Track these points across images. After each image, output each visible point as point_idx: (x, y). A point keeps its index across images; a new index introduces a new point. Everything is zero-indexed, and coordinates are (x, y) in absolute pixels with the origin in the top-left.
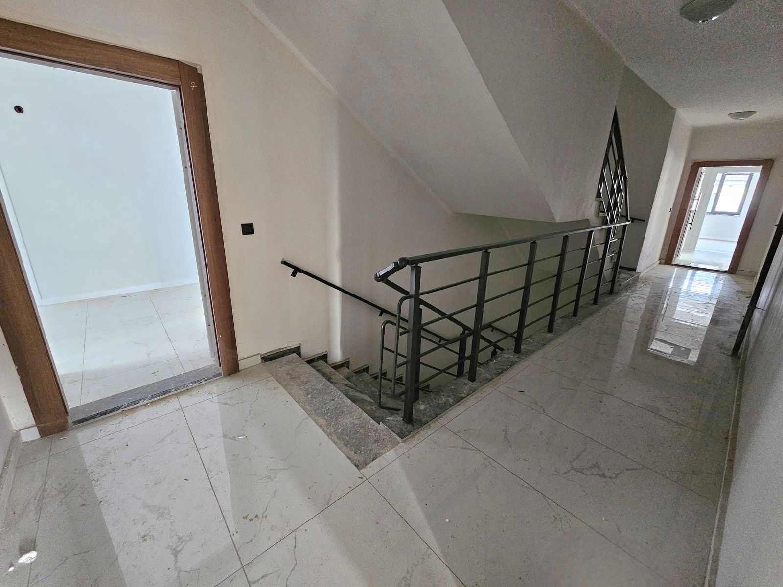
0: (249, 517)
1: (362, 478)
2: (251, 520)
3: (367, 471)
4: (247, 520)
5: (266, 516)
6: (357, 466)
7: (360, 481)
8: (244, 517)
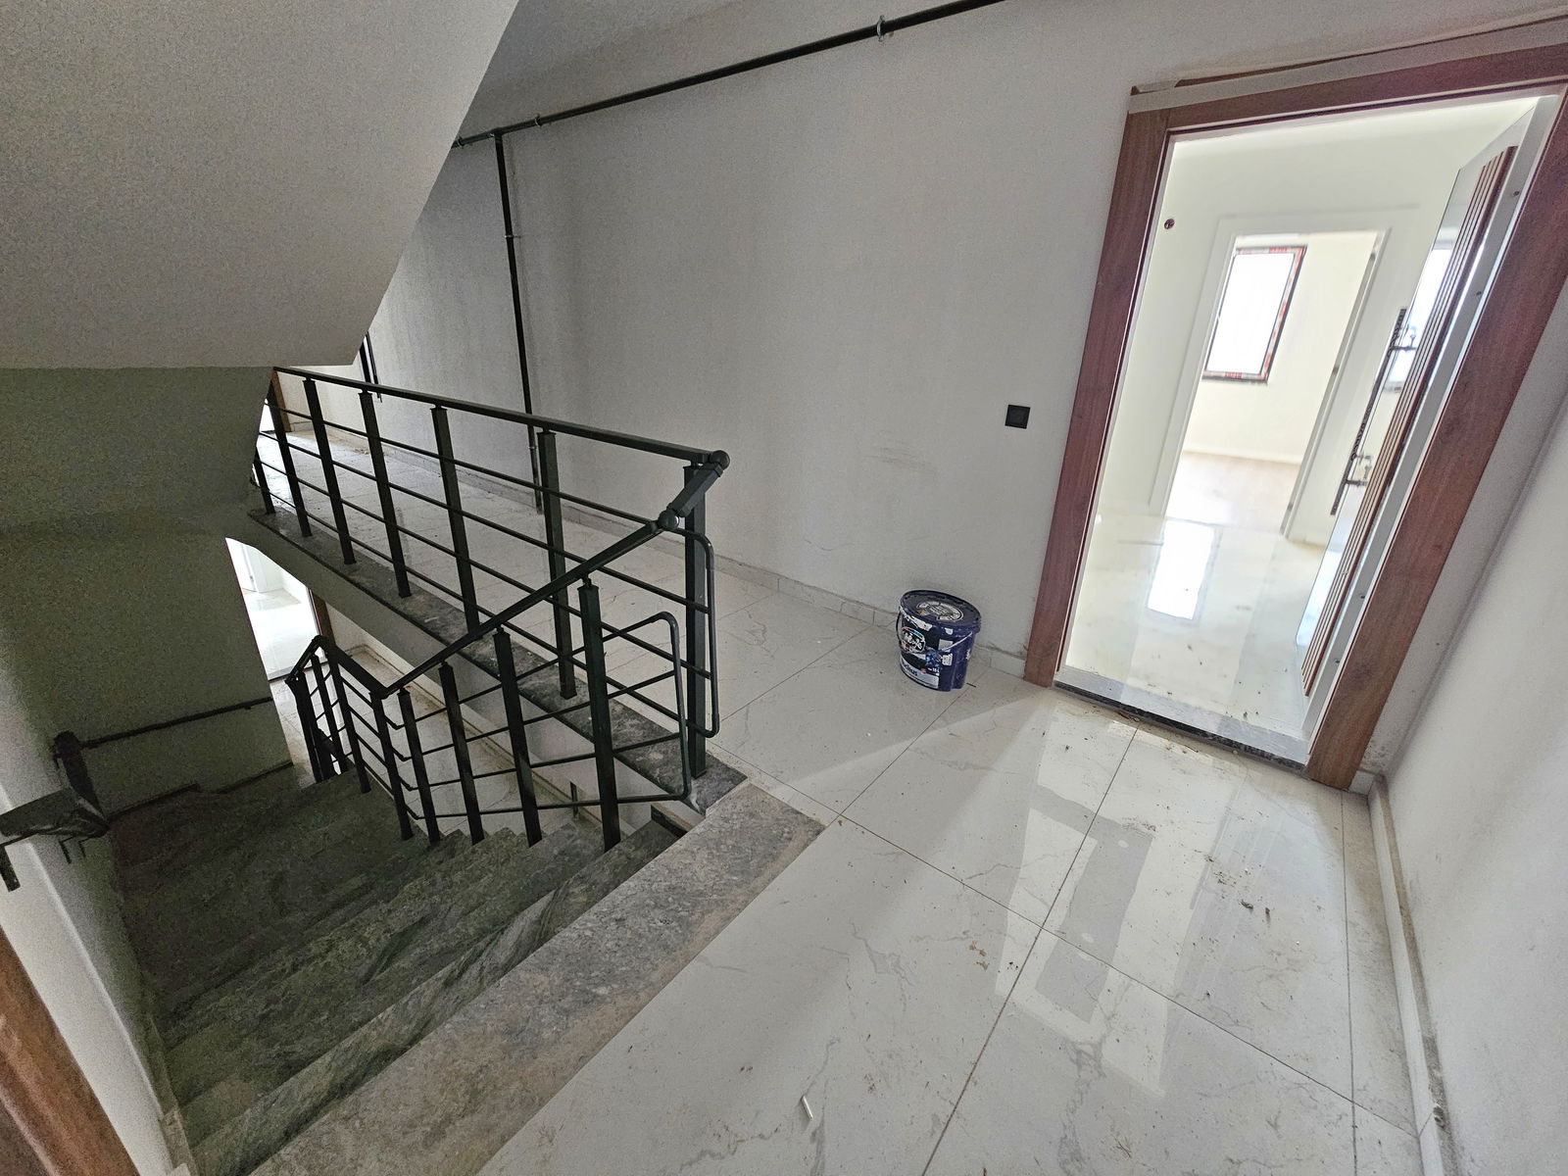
0: (980, 959)
1: (840, 822)
2: (982, 953)
3: (823, 817)
4: (987, 960)
5: (964, 933)
6: (818, 833)
7: (845, 823)
8: (986, 968)
